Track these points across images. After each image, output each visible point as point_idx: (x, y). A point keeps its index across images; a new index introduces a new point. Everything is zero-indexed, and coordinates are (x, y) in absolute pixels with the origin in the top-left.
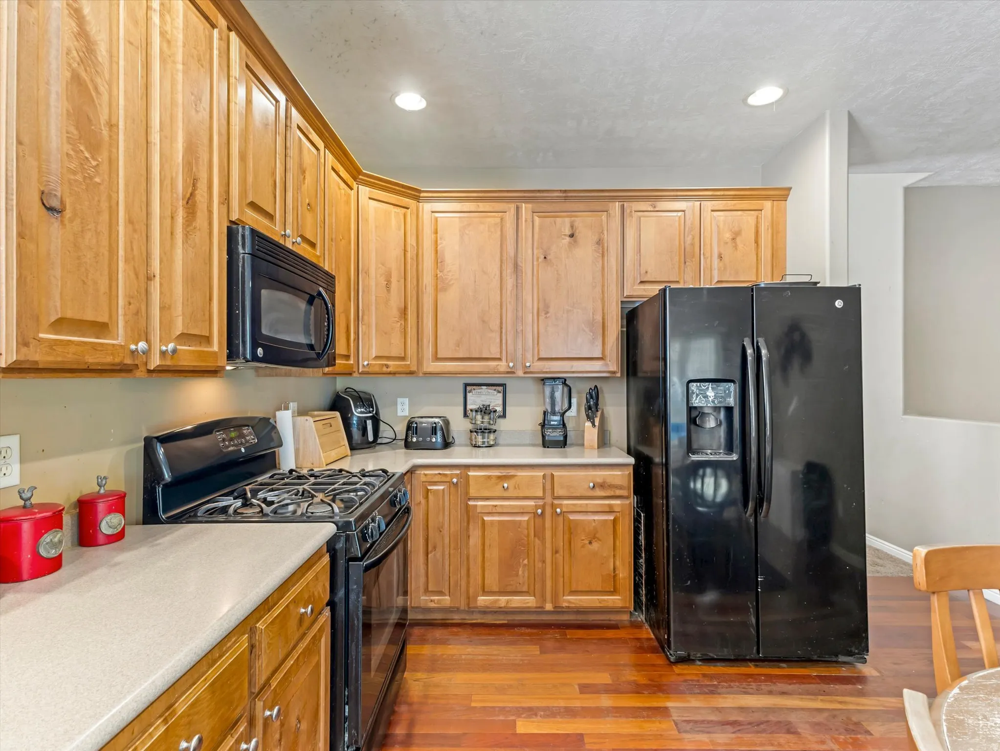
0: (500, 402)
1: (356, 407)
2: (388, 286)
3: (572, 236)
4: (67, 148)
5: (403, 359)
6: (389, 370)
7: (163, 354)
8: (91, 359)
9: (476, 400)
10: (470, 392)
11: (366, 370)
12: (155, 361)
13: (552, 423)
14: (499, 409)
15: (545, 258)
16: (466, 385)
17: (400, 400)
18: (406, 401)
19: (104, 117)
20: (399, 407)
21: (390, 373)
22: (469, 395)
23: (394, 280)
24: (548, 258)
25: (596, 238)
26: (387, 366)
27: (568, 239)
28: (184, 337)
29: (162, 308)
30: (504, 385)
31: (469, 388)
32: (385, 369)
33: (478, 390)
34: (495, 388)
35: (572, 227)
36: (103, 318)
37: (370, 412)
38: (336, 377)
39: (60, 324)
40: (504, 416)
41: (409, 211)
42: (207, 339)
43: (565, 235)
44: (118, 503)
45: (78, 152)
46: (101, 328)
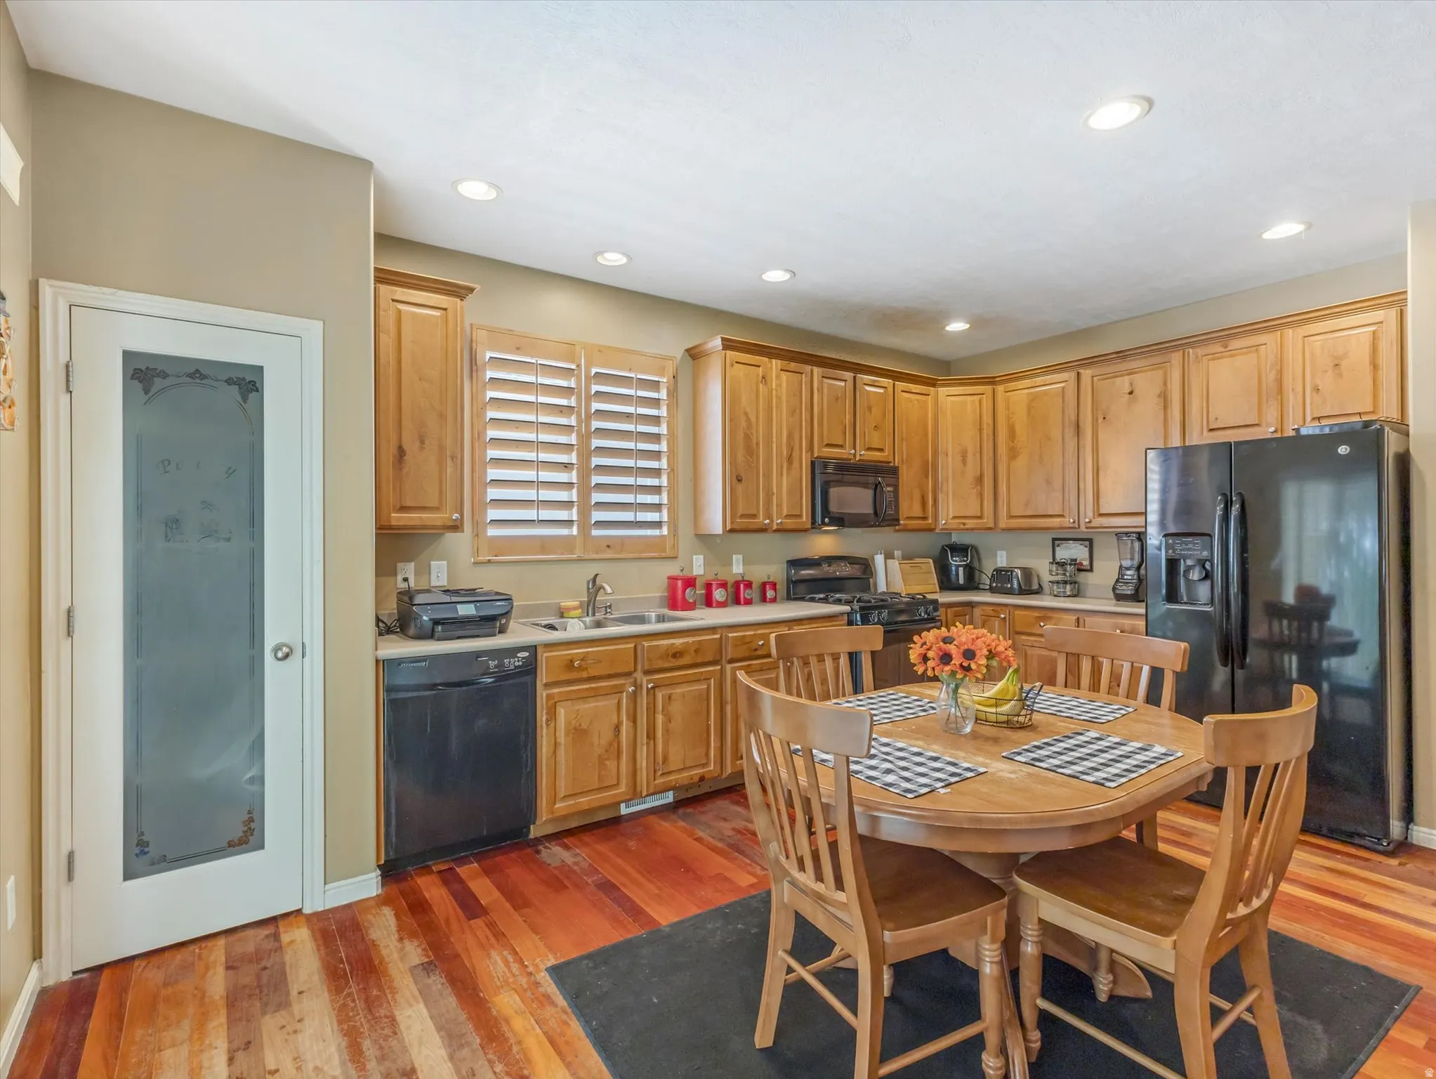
0: (1087, 555)
1: (952, 557)
2: (964, 462)
3: (1131, 393)
4: (744, 459)
5: (980, 517)
6: (966, 526)
7: (777, 523)
8: (751, 527)
9: (1064, 553)
10: (1058, 546)
11: (945, 527)
12: (775, 527)
13: (1125, 577)
14: (1086, 563)
15: (1104, 418)
16: (1054, 540)
17: (999, 553)
18: (1004, 553)
19: (755, 442)
20: (999, 559)
21: (968, 529)
22: (1057, 549)
23: (970, 458)
24: (1107, 418)
25: (1158, 391)
26: (964, 524)
27: (1127, 396)
28: (788, 516)
29: (777, 506)
30: (1091, 541)
31: (1057, 542)
32: (962, 526)
33: (1065, 544)
34: (1081, 542)
35: (1131, 384)
36: (755, 512)
37: (964, 561)
38: (951, 533)
39: (742, 516)
40: (1091, 570)
41: (984, 396)
42: (800, 516)
43: (1124, 393)
44: (774, 586)
45: (747, 458)
46: (754, 516)
